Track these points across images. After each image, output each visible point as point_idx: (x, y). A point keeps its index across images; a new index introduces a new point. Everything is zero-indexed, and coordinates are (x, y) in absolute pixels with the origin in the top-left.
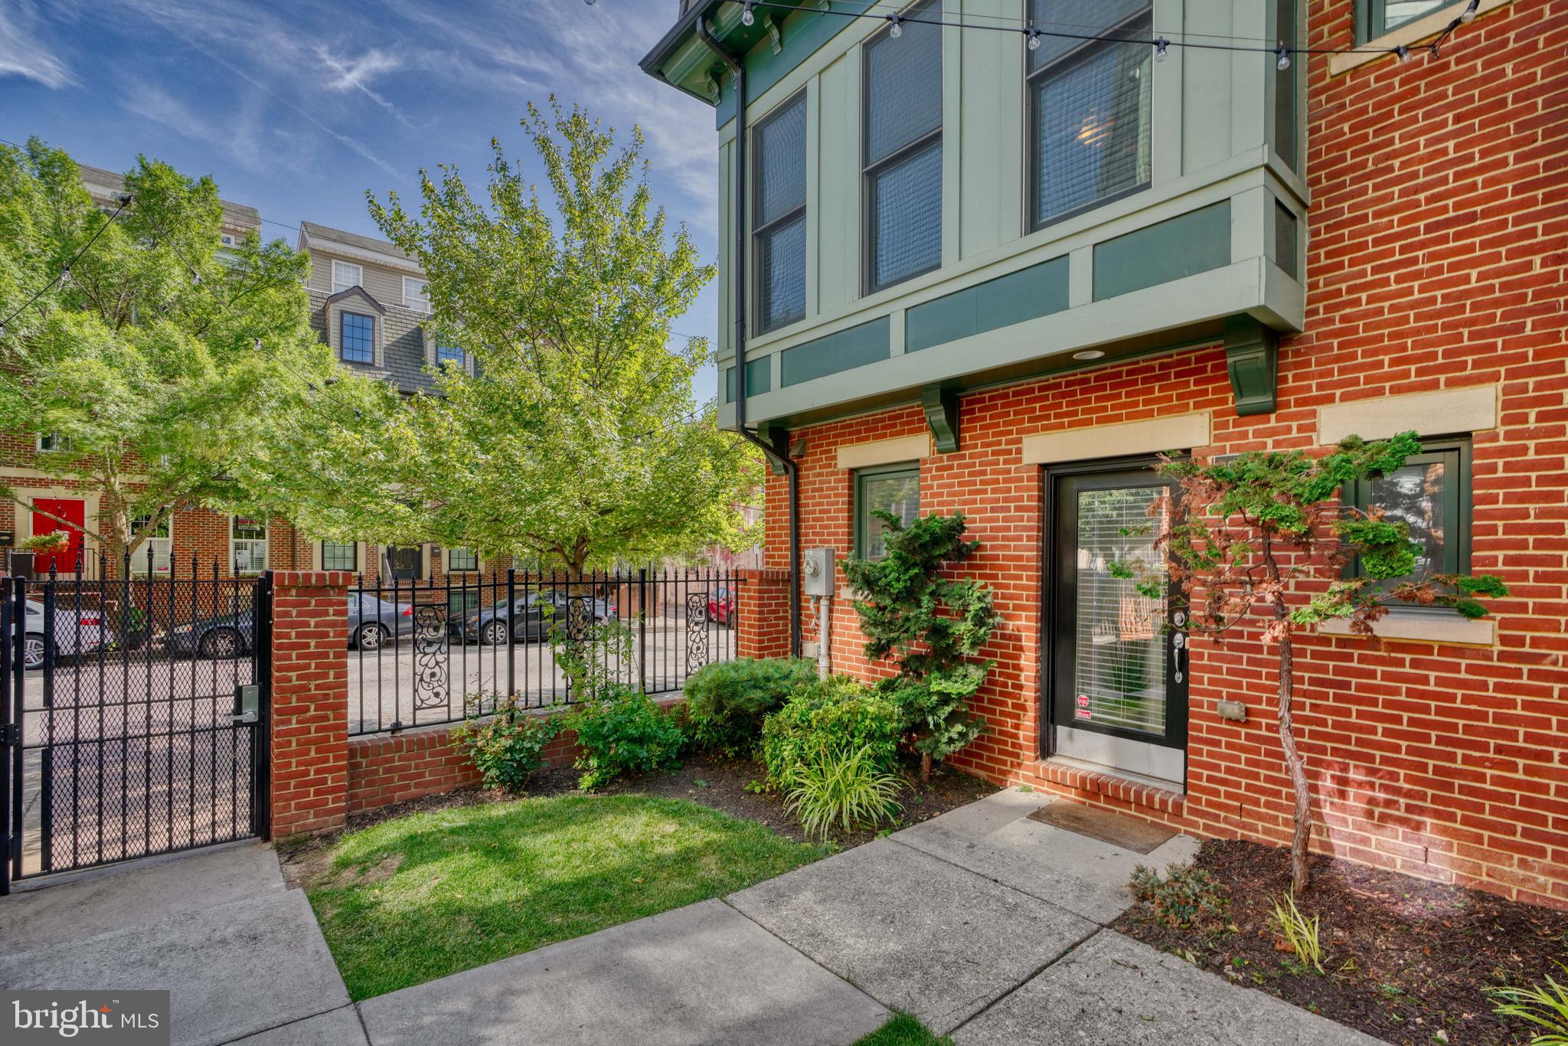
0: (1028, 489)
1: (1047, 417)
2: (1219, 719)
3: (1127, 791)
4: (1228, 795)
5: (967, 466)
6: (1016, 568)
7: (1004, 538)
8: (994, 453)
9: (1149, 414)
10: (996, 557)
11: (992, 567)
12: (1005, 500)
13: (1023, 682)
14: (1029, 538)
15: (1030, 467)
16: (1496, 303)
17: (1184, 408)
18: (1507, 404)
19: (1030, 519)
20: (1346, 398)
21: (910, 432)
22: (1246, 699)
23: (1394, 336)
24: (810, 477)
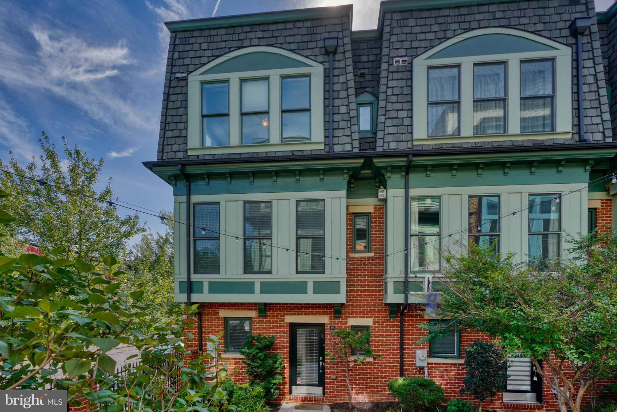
0: (286, 328)
1: (292, 312)
2: (331, 379)
3: (312, 398)
4: (333, 395)
5: (268, 321)
6: (283, 348)
7: (280, 341)
8: (276, 318)
9: (316, 314)
11: (276, 348)
12: (280, 331)
13: (286, 376)
14: (287, 341)
15: (287, 323)
16: (372, 305)
17: (324, 314)
18: (374, 322)
19: (287, 336)
20: (352, 317)
21: (249, 309)
22: (336, 375)
23: (359, 307)
24: (207, 318)
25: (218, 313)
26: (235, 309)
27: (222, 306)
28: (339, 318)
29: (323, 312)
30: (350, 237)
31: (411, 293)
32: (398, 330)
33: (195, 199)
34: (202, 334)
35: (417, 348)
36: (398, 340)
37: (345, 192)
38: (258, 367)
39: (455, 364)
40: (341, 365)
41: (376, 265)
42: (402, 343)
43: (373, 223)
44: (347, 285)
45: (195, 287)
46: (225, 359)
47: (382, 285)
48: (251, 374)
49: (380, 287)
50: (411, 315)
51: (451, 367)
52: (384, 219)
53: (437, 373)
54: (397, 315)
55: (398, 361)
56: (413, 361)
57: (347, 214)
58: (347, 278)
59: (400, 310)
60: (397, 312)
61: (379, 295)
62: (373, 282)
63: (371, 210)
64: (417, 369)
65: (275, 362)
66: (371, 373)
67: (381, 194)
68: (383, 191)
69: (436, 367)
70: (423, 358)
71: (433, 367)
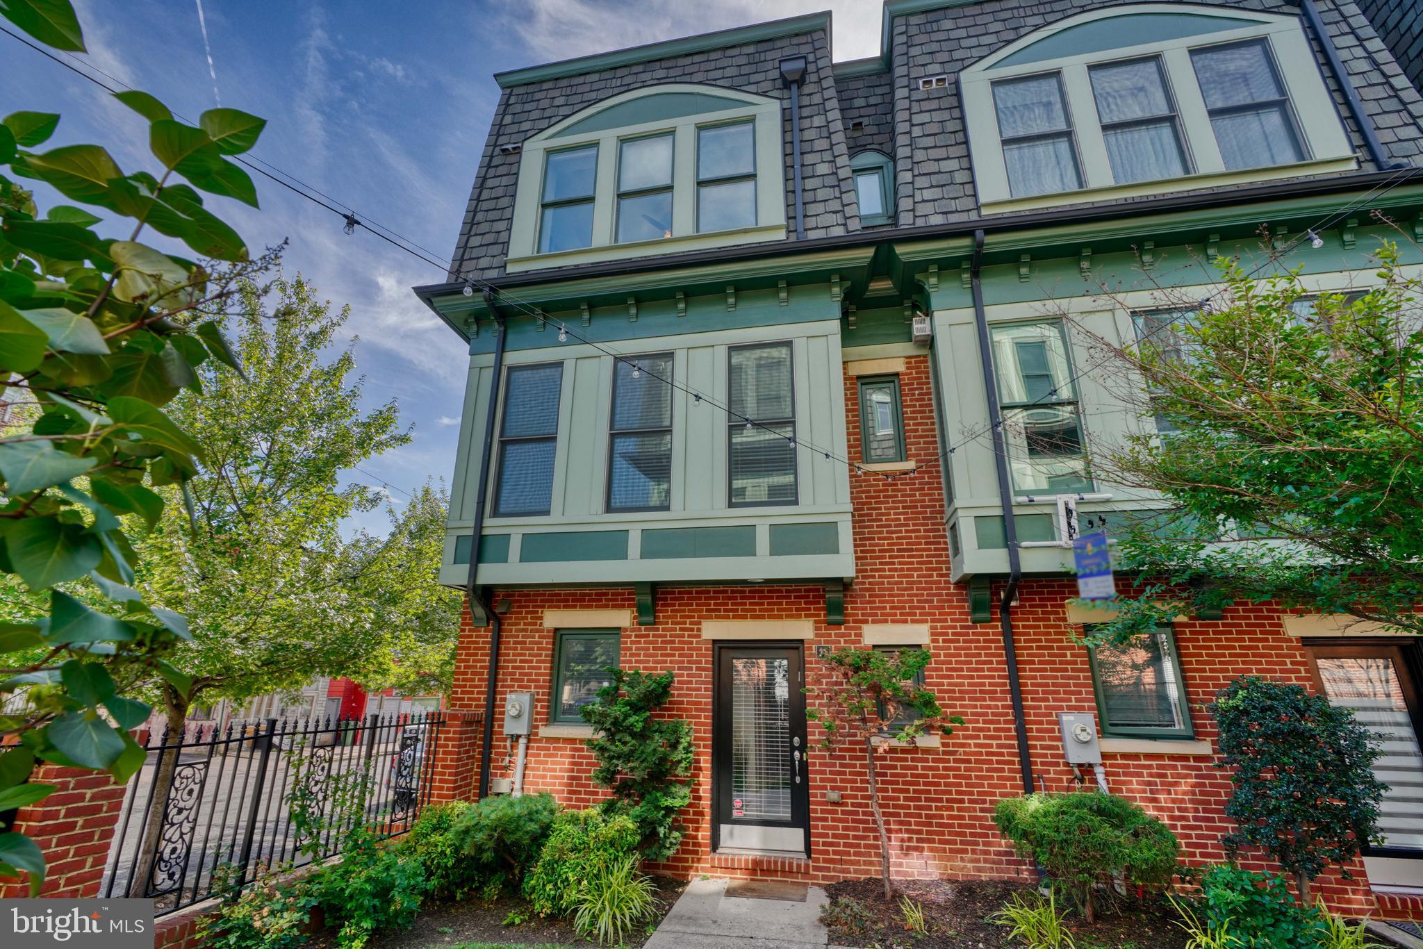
0: (705, 656)
1: (719, 611)
2: (826, 803)
3: (776, 863)
4: (835, 853)
5: (660, 636)
6: (697, 710)
7: (688, 689)
8: (681, 629)
9: (780, 617)
10: (682, 702)
11: (679, 709)
12: (689, 662)
13: (701, 794)
14: (706, 689)
15: (706, 641)
16: (924, 589)
17: (799, 617)
18: (932, 634)
19: (707, 676)
20: (874, 622)
21: (614, 607)
22: (840, 789)
23: (890, 595)
24: (514, 631)
25: (541, 618)
26: (582, 607)
27: (551, 601)
28: (838, 624)
29: (797, 610)
30: (854, 428)
31: (1024, 544)
32: (1001, 655)
33: (512, 358)
34: (496, 674)
35: (1061, 708)
36: (1004, 685)
37: (835, 325)
38: (627, 757)
39: (1184, 758)
40: (851, 758)
41: (923, 489)
42: (1017, 693)
43: (906, 395)
44: (855, 540)
45: (490, 549)
46: (549, 740)
47: (945, 537)
48: (609, 777)
49: (939, 543)
50: (1031, 612)
51: (1175, 767)
52: (932, 385)
53: (1135, 786)
54: (993, 613)
55: (1012, 746)
56: (1057, 748)
57: (845, 379)
58: (855, 510)
59: (999, 600)
60: (993, 607)
61: (937, 562)
62: (919, 531)
63: (899, 366)
64: (1071, 772)
65: (674, 746)
66: (938, 784)
67: (920, 327)
68: (923, 321)
69: (1127, 766)
70: (1084, 737)
71: (1118, 766)
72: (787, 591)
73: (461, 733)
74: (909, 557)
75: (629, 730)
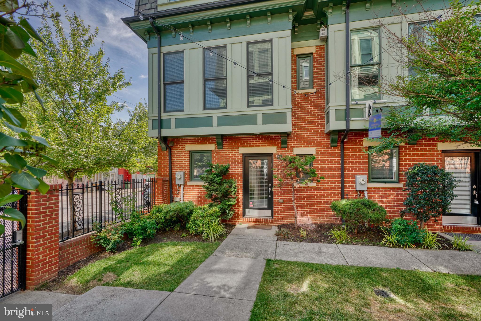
0: (240, 159)
1: (245, 144)
2: (279, 203)
3: (262, 220)
4: (281, 217)
5: (225, 153)
6: (238, 176)
7: (235, 169)
8: (232, 150)
9: (265, 146)
10: (233, 174)
11: (232, 176)
12: (235, 161)
13: (239, 201)
14: (241, 169)
15: (240, 154)
16: (315, 135)
17: (272, 145)
18: (317, 151)
19: (241, 165)
20: (297, 147)
21: (209, 143)
22: (283, 199)
23: (303, 138)
24: (176, 152)
25: (184, 147)
26: (198, 143)
27: (188, 142)
28: (285, 148)
29: (271, 143)
30: (294, 76)
31: (352, 119)
32: (339, 157)
33: (165, 49)
34: (171, 166)
35: (357, 174)
36: (339, 167)
37: (289, 32)
38: (216, 190)
39: (394, 188)
40: (287, 190)
41: (318, 99)
42: (343, 169)
43: (315, 62)
44: (292, 118)
45: (164, 124)
46: (190, 186)
47: (324, 117)
48: (210, 196)
49: (322, 119)
50: (351, 143)
51: (390, 191)
52: (325, 58)
53: (376, 197)
54: (338, 143)
55: (339, 186)
56: (354, 186)
57: (292, 56)
58: (293, 107)
59: (341, 139)
60: (338, 141)
61: (321, 126)
62: (315, 115)
63: (313, 50)
64: (357, 193)
65: (231, 187)
66: (314, 197)
67: (323, 33)
68: (324, 30)
69: (375, 191)
70: (363, 182)
71: (372, 191)
72: (268, 137)
73: (162, 184)
74: (311, 124)
75: (216, 182)
